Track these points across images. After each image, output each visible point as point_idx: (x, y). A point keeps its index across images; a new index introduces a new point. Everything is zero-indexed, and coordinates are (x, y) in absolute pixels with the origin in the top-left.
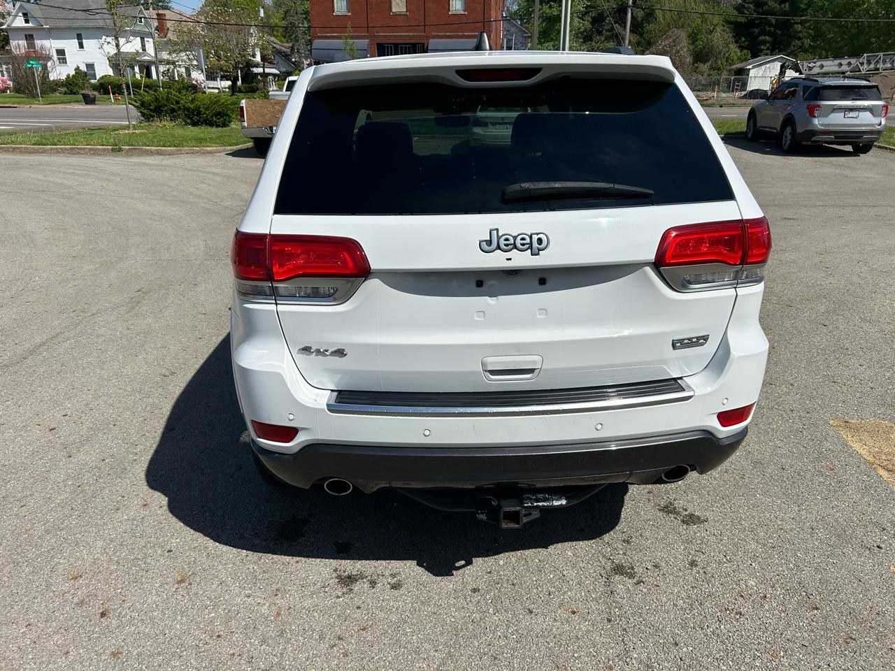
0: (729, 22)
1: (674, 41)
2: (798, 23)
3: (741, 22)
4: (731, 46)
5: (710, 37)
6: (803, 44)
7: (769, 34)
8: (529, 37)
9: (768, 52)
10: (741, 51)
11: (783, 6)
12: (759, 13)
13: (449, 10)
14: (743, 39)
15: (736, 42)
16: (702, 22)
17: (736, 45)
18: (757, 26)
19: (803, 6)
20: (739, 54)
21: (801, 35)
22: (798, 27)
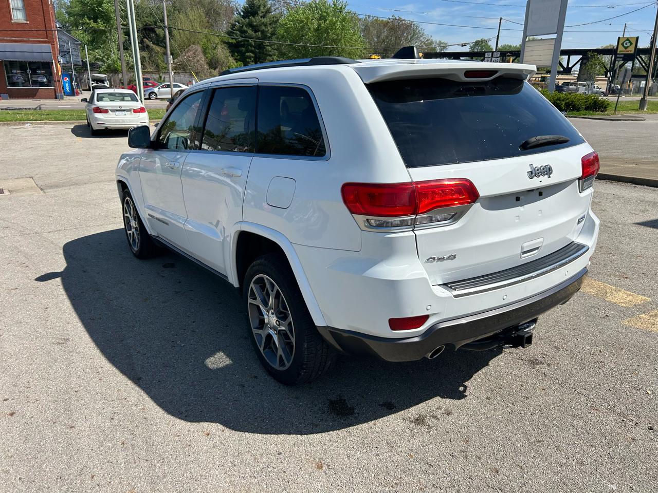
0: (225, 43)
1: (194, 53)
2: (268, 46)
3: (232, 43)
4: (229, 58)
5: (215, 52)
6: (273, 59)
7: (252, 52)
8: (79, 44)
9: (253, 63)
10: (237, 62)
11: (257, 34)
12: (242, 37)
13: (11, 19)
14: (236, 54)
15: (232, 56)
16: (207, 41)
17: (232, 58)
18: (243, 46)
19: (269, 35)
20: (236, 64)
21: (271, 53)
22: (269, 48)
